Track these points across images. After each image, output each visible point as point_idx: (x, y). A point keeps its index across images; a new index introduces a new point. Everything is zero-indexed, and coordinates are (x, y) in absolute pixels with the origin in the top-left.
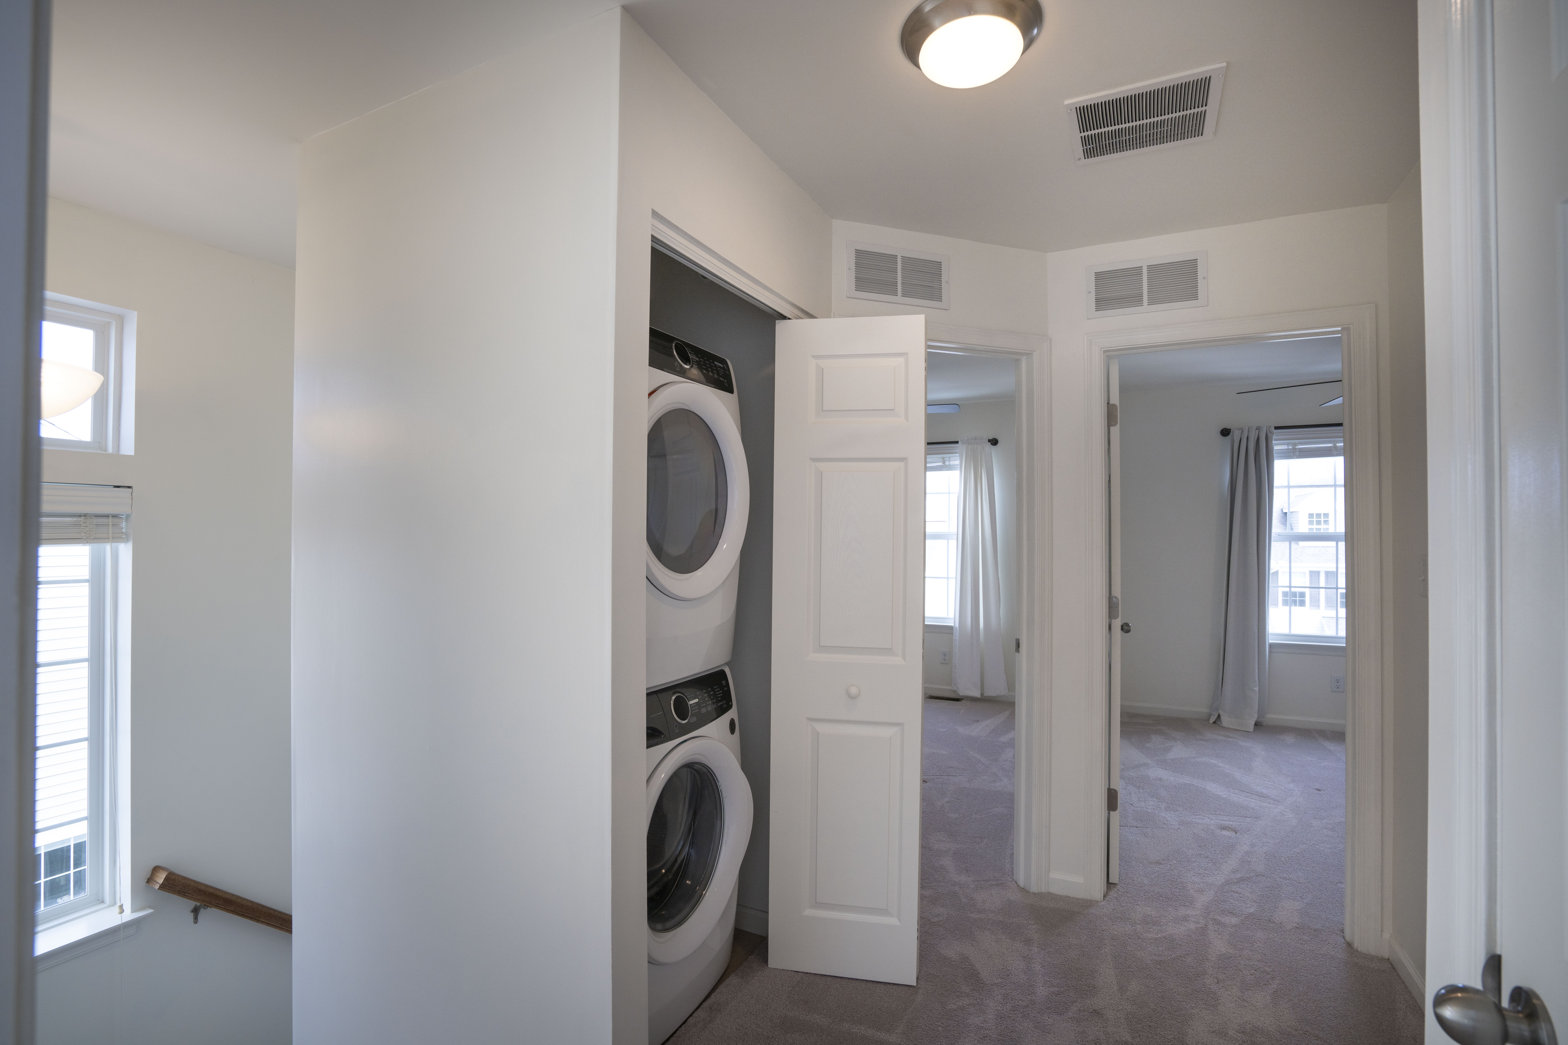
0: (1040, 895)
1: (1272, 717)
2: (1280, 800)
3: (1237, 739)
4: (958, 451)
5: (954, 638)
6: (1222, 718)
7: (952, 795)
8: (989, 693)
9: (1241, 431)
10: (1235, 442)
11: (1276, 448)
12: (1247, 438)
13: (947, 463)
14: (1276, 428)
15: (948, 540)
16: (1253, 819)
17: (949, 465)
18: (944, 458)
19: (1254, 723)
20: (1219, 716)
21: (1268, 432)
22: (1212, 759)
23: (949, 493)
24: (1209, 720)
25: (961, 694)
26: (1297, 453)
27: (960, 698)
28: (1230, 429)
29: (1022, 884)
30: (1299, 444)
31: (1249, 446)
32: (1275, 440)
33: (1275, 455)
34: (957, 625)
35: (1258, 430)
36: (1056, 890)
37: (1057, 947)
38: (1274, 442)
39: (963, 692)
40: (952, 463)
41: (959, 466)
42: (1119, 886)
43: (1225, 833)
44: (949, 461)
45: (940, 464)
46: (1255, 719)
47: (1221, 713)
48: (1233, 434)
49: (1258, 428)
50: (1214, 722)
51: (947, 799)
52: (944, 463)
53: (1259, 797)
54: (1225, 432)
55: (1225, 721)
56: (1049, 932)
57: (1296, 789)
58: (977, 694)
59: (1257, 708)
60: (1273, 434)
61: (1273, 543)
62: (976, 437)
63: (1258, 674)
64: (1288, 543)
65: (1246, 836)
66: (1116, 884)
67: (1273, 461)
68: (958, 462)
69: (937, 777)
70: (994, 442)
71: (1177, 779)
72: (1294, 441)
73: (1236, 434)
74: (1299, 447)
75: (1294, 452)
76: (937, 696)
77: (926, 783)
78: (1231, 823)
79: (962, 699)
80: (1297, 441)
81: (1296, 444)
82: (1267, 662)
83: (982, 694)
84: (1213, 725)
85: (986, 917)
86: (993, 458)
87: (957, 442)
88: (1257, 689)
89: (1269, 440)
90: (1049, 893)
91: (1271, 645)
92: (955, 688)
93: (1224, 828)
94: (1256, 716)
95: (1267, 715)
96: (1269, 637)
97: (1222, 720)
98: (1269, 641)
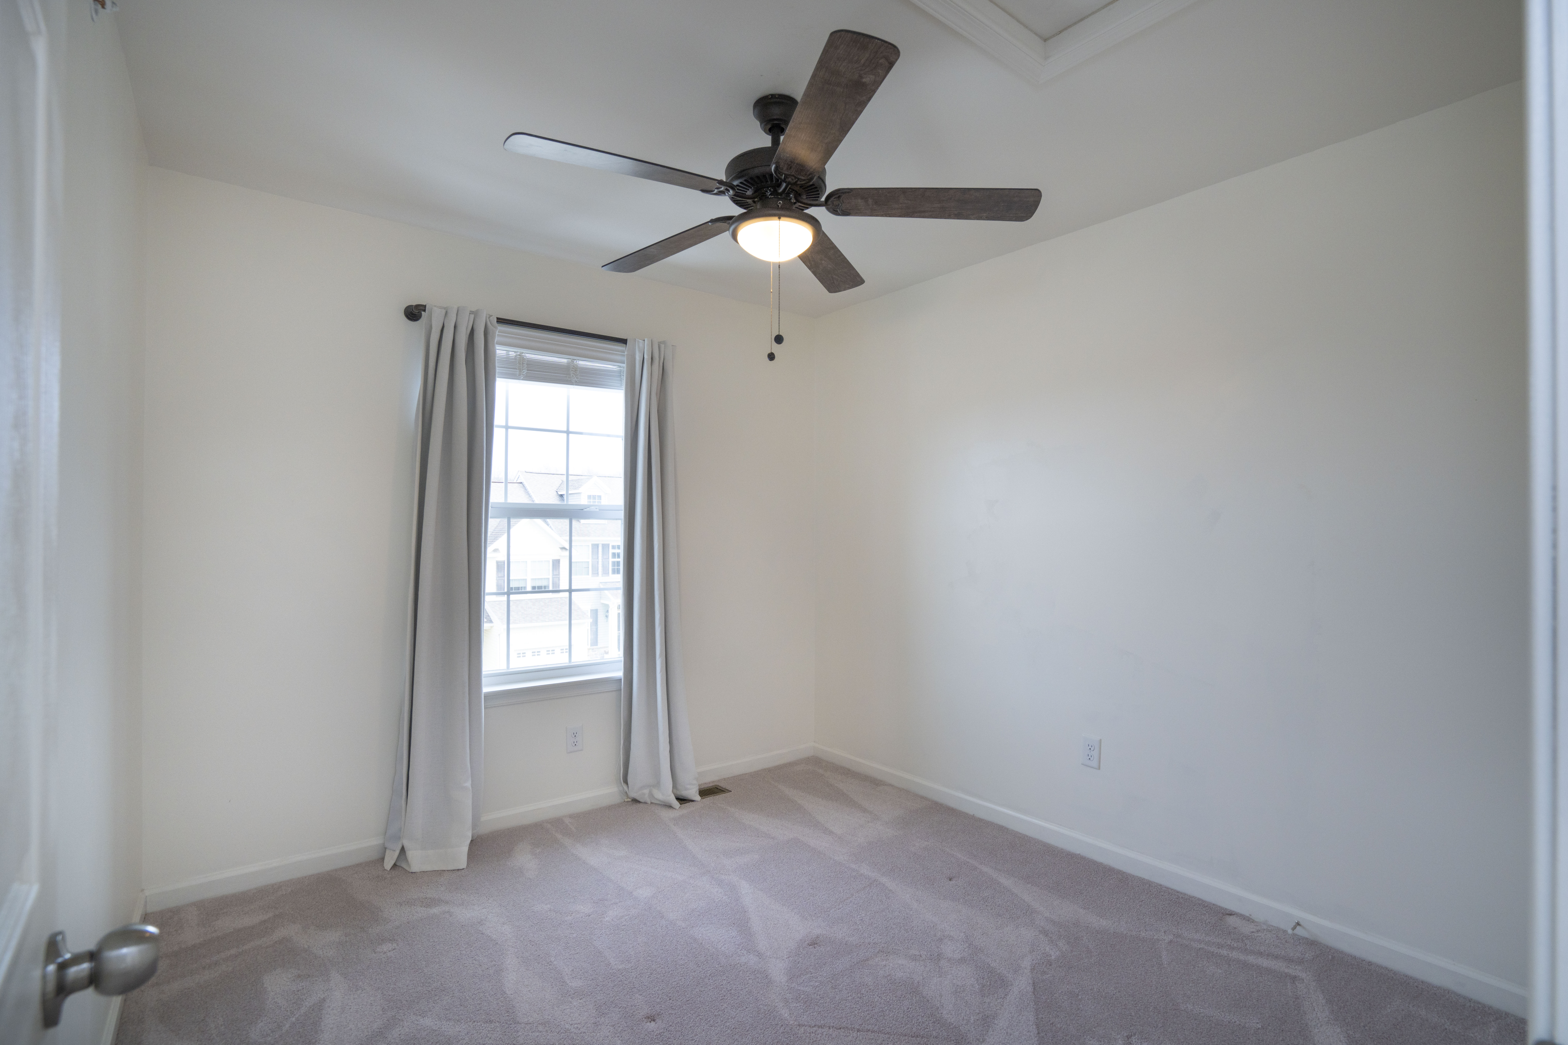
3: (447, 903)
6: (410, 854)
9: (444, 311)
10: (434, 330)
11: (499, 356)
12: (455, 327)
14: (501, 321)
19: (466, 850)
20: (403, 850)
21: (489, 323)
24: (382, 864)
26: (525, 371)
28: (425, 306)
31: (456, 340)
32: (499, 342)
33: (498, 368)
35: (471, 319)
38: (497, 346)
47: (407, 844)
48: (429, 318)
49: (471, 315)
50: (394, 868)
54: (413, 313)
55: (418, 861)
60: (496, 330)
63: (470, 759)
64: (506, 520)
67: (495, 378)
72: (523, 349)
73: (435, 319)
75: (523, 369)
81: (525, 355)
82: (483, 731)
84: (393, 874)
88: (468, 784)
89: (490, 341)
91: (491, 696)
94: (470, 834)
95: (485, 818)
96: (484, 681)
97: (409, 860)
98: (486, 690)
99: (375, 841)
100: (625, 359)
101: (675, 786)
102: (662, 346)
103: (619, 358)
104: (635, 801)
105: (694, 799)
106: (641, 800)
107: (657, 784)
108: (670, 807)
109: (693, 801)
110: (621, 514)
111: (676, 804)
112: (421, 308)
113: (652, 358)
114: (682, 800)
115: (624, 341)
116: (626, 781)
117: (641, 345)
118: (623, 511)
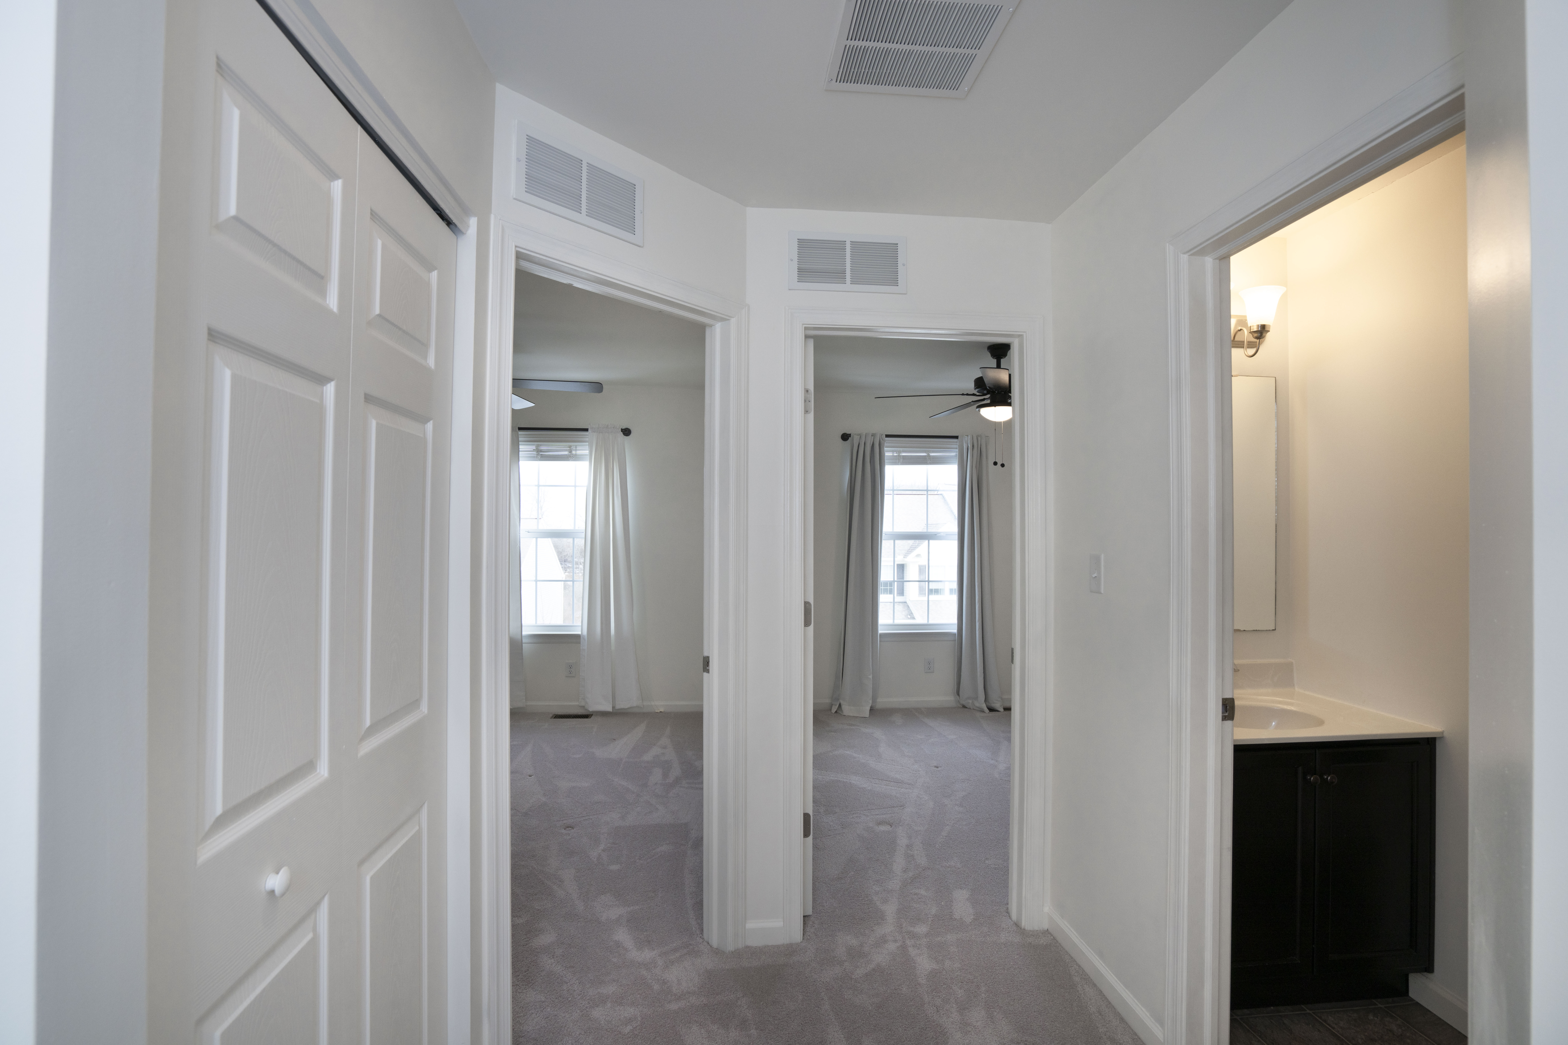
0: (738, 954)
1: (883, 701)
2: (913, 783)
3: (858, 726)
4: (587, 439)
5: (581, 648)
6: (843, 707)
7: (607, 839)
8: (622, 705)
9: (859, 436)
10: (854, 447)
11: (887, 454)
12: (864, 443)
13: (574, 452)
14: (887, 436)
15: (574, 538)
16: (900, 808)
17: (576, 455)
18: (571, 446)
19: (868, 708)
20: (840, 705)
21: (881, 440)
22: (846, 751)
23: (575, 486)
24: (831, 710)
25: (591, 710)
26: (902, 460)
27: (589, 713)
28: (850, 434)
29: (715, 943)
30: (903, 451)
31: (865, 451)
32: (887, 447)
33: (886, 461)
34: (585, 632)
35: (873, 437)
36: (755, 942)
37: (776, 1022)
38: (885, 449)
39: (593, 708)
40: (579, 452)
41: (588, 457)
42: (813, 918)
43: (883, 828)
44: (576, 450)
45: (566, 453)
46: (870, 705)
47: (842, 702)
48: (853, 439)
49: (873, 435)
50: (836, 712)
51: (602, 847)
52: (570, 452)
53: (896, 783)
54: (845, 437)
55: (847, 710)
56: (762, 1003)
57: (921, 769)
58: (609, 709)
59: (871, 696)
60: (885, 441)
61: (883, 541)
62: (608, 426)
63: (872, 663)
64: (893, 541)
65: (900, 828)
66: (809, 916)
67: (884, 466)
68: (587, 452)
69: (584, 818)
70: (626, 432)
71: (824, 777)
72: (899, 449)
73: (856, 440)
74: (903, 454)
75: (899, 459)
76: (563, 714)
77: (573, 828)
78: (884, 816)
79: (592, 715)
80: (901, 449)
81: (900, 452)
82: (879, 652)
83: (613, 707)
84: (835, 714)
85: (688, 1004)
86: (626, 450)
87: (587, 430)
88: (871, 677)
89: (881, 447)
90: (747, 947)
91: (881, 635)
92: (583, 704)
93: (880, 823)
94: (871, 702)
95: (879, 700)
96: (879, 628)
97: (843, 709)
98: (880, 632)
99: (828, 701)
100: (957, 446)
101: (986, 700)
102: (979, 438)
103: (955, 446)
104: (964, 707)
105: (999, 710)
106: (967, 706)
107: (976, 698)
108: (983, 712)
109: (998, 711)
110: (956, 537)
111: (987, 710)
112: (849, 436)
113: (973, 446)
114: (991, 710)
115: (957, 437)
116: (958, 694)
117: (966, 439)
118: (957, 536)
